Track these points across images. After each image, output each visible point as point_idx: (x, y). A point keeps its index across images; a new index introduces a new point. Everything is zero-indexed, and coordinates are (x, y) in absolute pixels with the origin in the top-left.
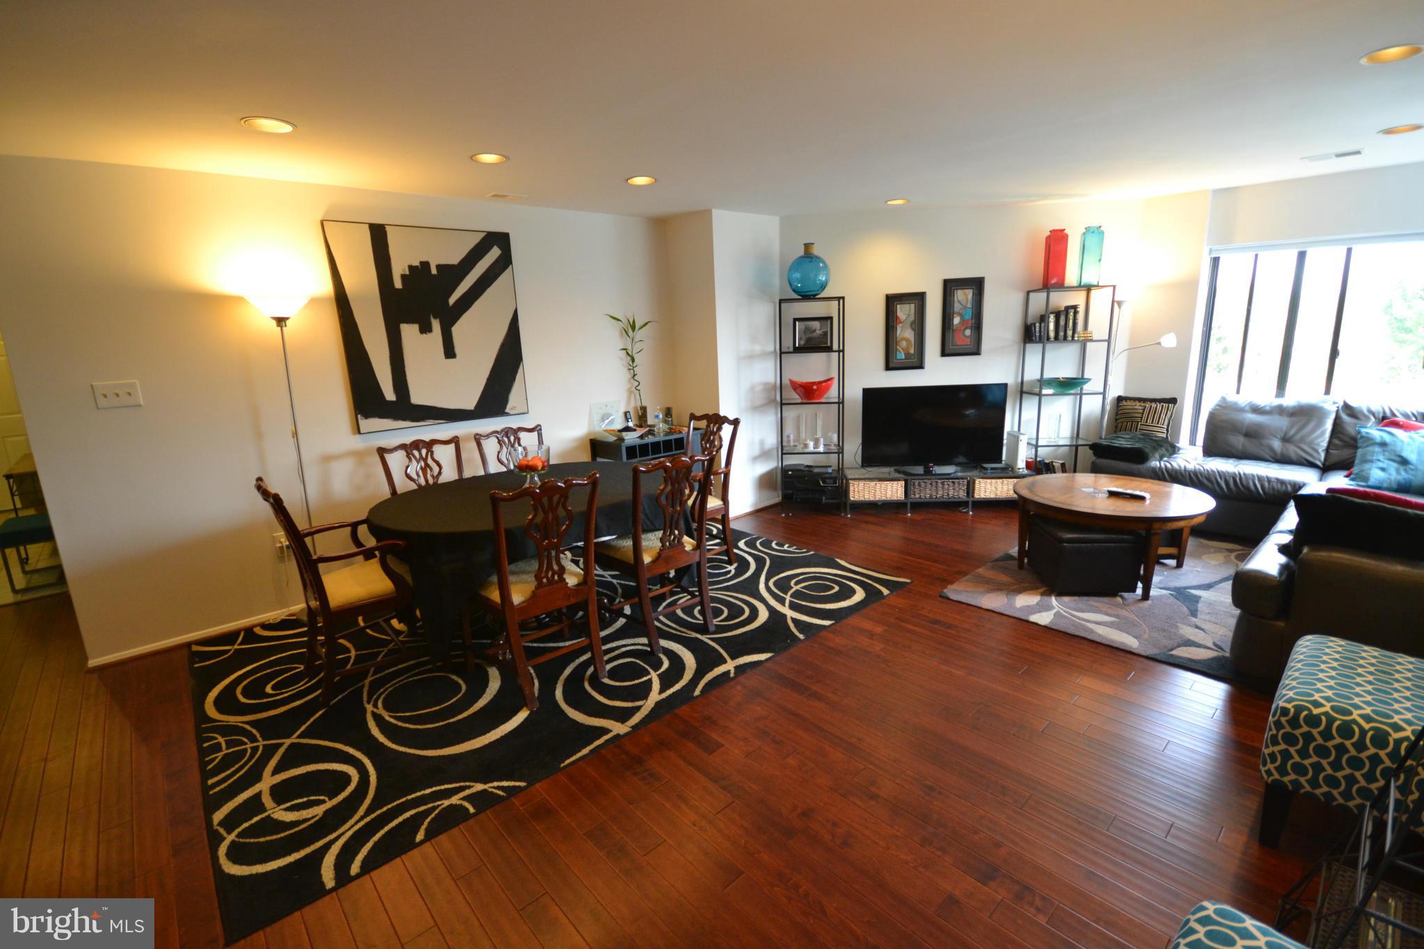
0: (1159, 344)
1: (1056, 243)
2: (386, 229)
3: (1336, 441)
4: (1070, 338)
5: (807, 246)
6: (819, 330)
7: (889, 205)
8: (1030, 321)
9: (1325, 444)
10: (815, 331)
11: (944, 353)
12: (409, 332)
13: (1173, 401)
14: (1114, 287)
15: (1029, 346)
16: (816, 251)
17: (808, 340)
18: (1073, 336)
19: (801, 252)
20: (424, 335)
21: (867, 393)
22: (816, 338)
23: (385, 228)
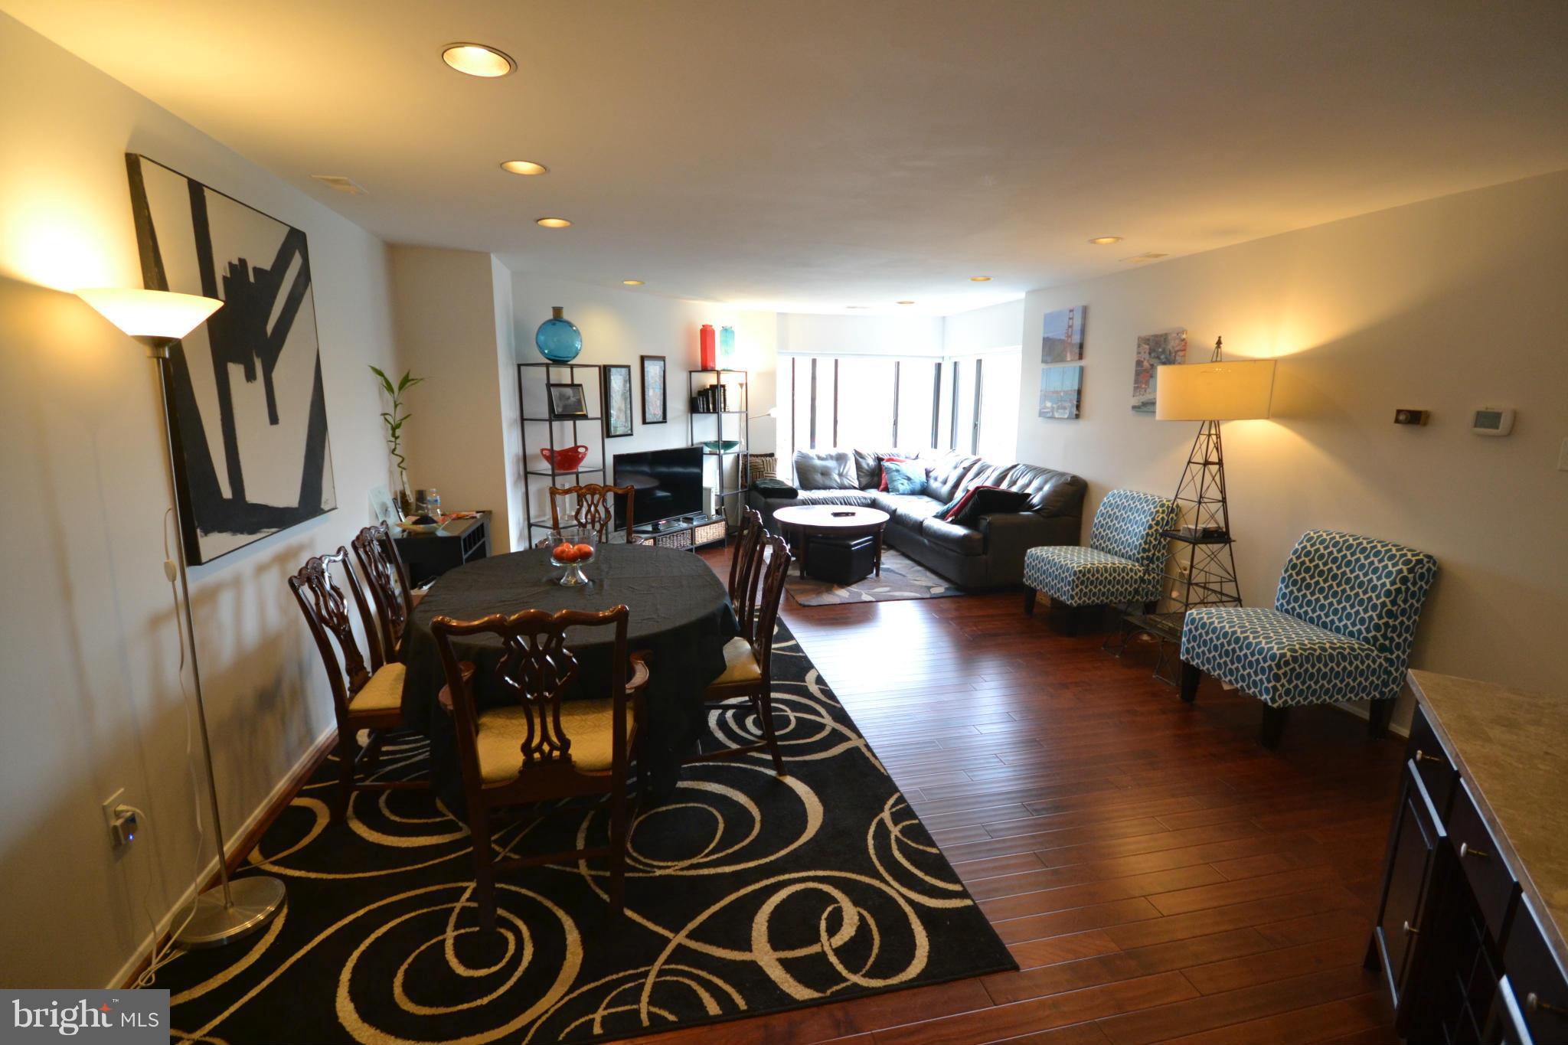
0: (769, 415)
1: (706, 333)
2: (205, 194)
3: (860, 473)
4: (723, 410)
5: (557, 311)
6: (573, 397)
7: (626, 285)
8: (694, 395)
9: (855, 477)
10: (569, 398)
11: (644, 422)
12: (236, 371)
13: (772, 455)
14: (746, 373)
15: (694, 415)
16: (566, 316)
17: (565, 407)
18: (725, 409)
19: (550, 316)
20: (250, 383)
21: (616, 457)
22: (570, 405)
23: (203, 191)
